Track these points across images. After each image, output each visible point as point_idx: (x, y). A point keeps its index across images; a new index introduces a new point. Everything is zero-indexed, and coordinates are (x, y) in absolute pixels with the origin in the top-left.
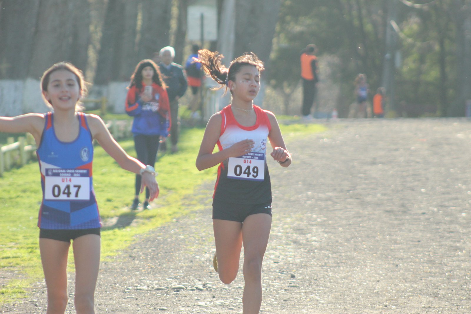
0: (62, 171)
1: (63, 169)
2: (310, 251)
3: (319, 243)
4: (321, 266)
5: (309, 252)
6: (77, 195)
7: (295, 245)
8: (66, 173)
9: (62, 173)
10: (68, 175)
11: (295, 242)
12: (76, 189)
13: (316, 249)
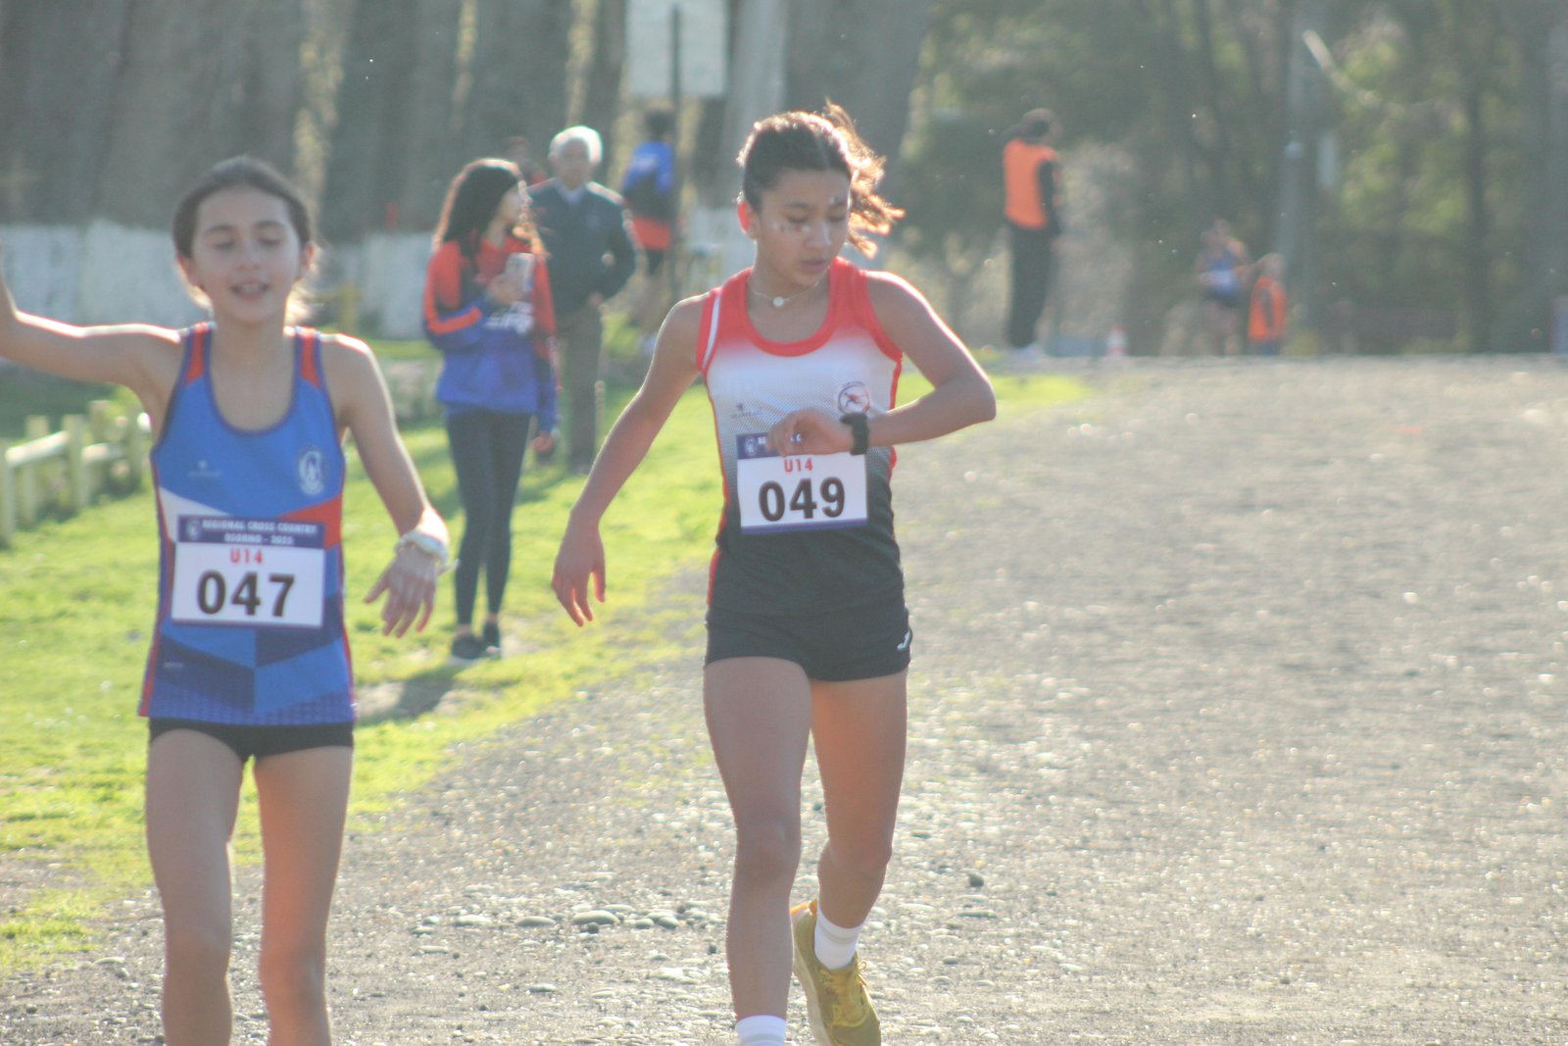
0: (231, 525)
1: (235, 519)
2: (1035, 799)
3: (1063, 771)
4: (1071, 849)
5: (1028, 801)
6: (279, 610)
7: (982, 778)
8: (247, 532)
9: (231, 532)
10: (252, 538)
11: (984, 768)
12: (278, 587)
13: (1054, 790)
